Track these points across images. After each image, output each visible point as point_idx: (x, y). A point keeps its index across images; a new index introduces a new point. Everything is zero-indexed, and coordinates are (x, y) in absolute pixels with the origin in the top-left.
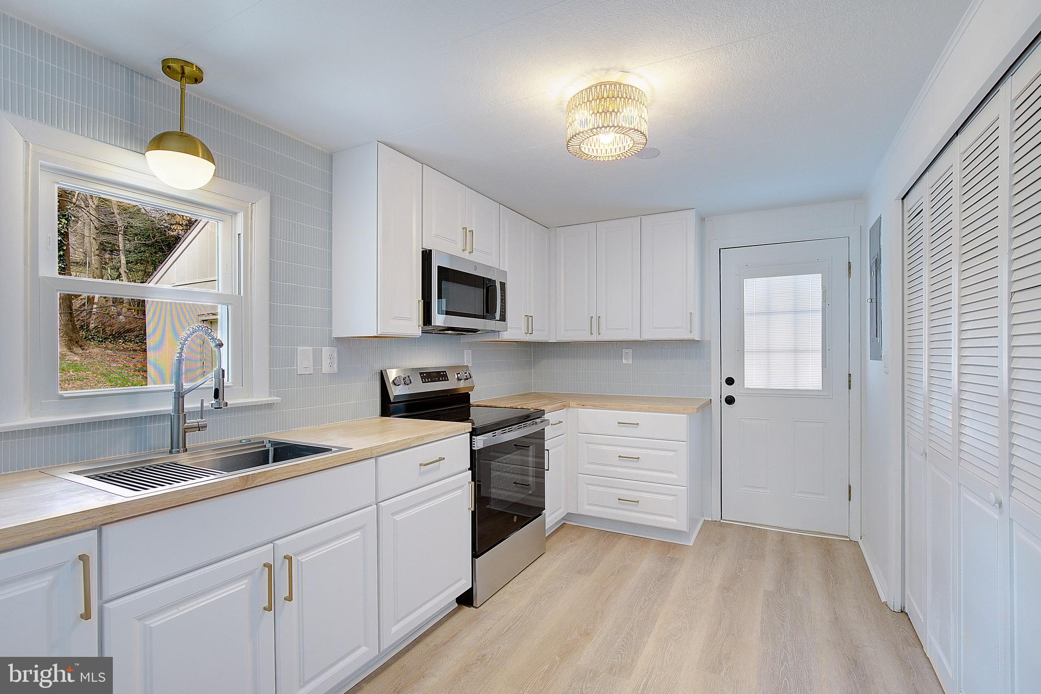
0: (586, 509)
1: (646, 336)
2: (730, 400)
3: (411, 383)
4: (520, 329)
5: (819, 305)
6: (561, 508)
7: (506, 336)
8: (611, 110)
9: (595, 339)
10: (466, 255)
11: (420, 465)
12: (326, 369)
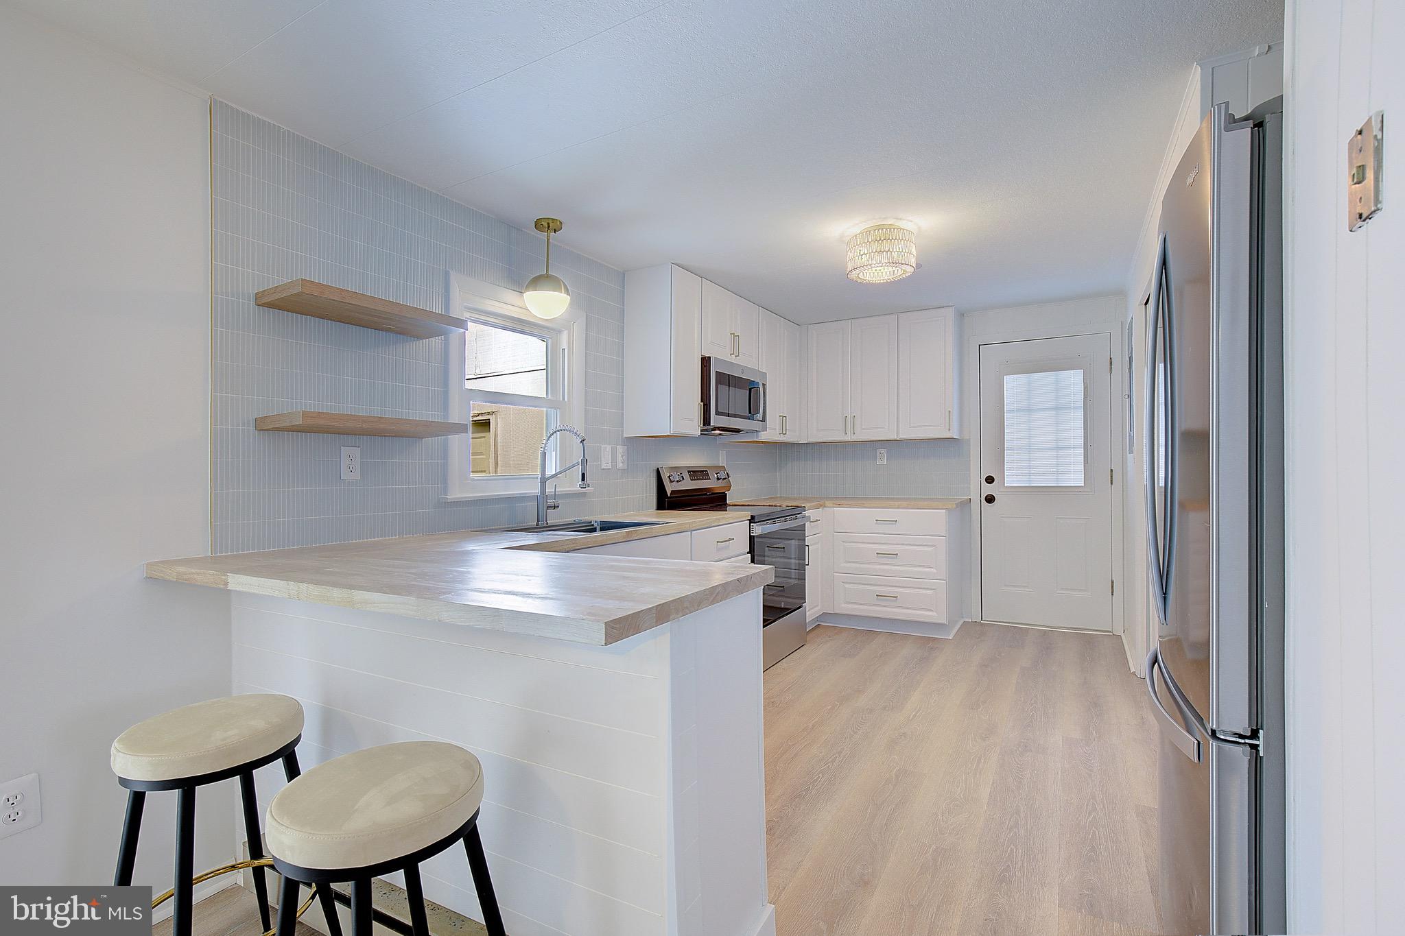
0: (844, 608)
1: (902, 436)
2: (990, 499)
3: (683, 479)
4: (775, 429)
5: (1080, 400)
6: (817, 606)
7: (764, 436)
8: (887, 250)
9: (850, 439)
10: (733, 359)
11: (718, 542)
12: (620, 465)
